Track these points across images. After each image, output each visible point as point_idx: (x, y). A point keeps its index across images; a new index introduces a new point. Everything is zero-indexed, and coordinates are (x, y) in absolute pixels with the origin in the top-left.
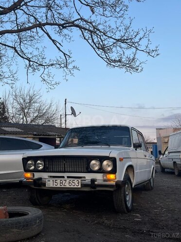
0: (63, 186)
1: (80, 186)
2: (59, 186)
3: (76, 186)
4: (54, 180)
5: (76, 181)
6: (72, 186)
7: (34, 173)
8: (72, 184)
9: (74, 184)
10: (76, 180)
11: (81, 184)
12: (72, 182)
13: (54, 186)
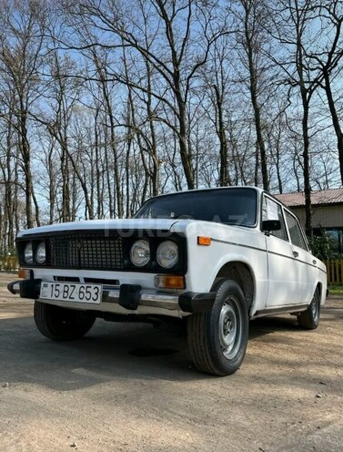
0: (68, 299)
1: (98, 301)
2: (61, 298)
3: (91, 301)
4: (54, 284)
5: (93, 288)
6: (84, 300)
7: (33, 269)
9: (88, 296)
10: (93, 286)
11: (103, 296)
12: (85, 291)
13: (54, 298)
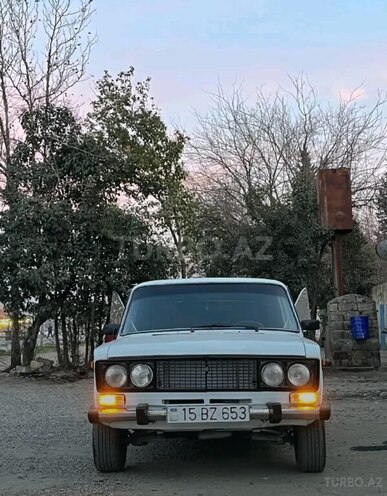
0: (209, 420)
1: (247, 419)
2: (199, 420)
3: (239, 420)
4: (187, 409)
6: (230, 420)
7: (126, 394)
8: (231, 415)
9: (234, 416)
10: (238, 407)
11: (251, 415)
12: (229, 412)
13: (188, 421)
